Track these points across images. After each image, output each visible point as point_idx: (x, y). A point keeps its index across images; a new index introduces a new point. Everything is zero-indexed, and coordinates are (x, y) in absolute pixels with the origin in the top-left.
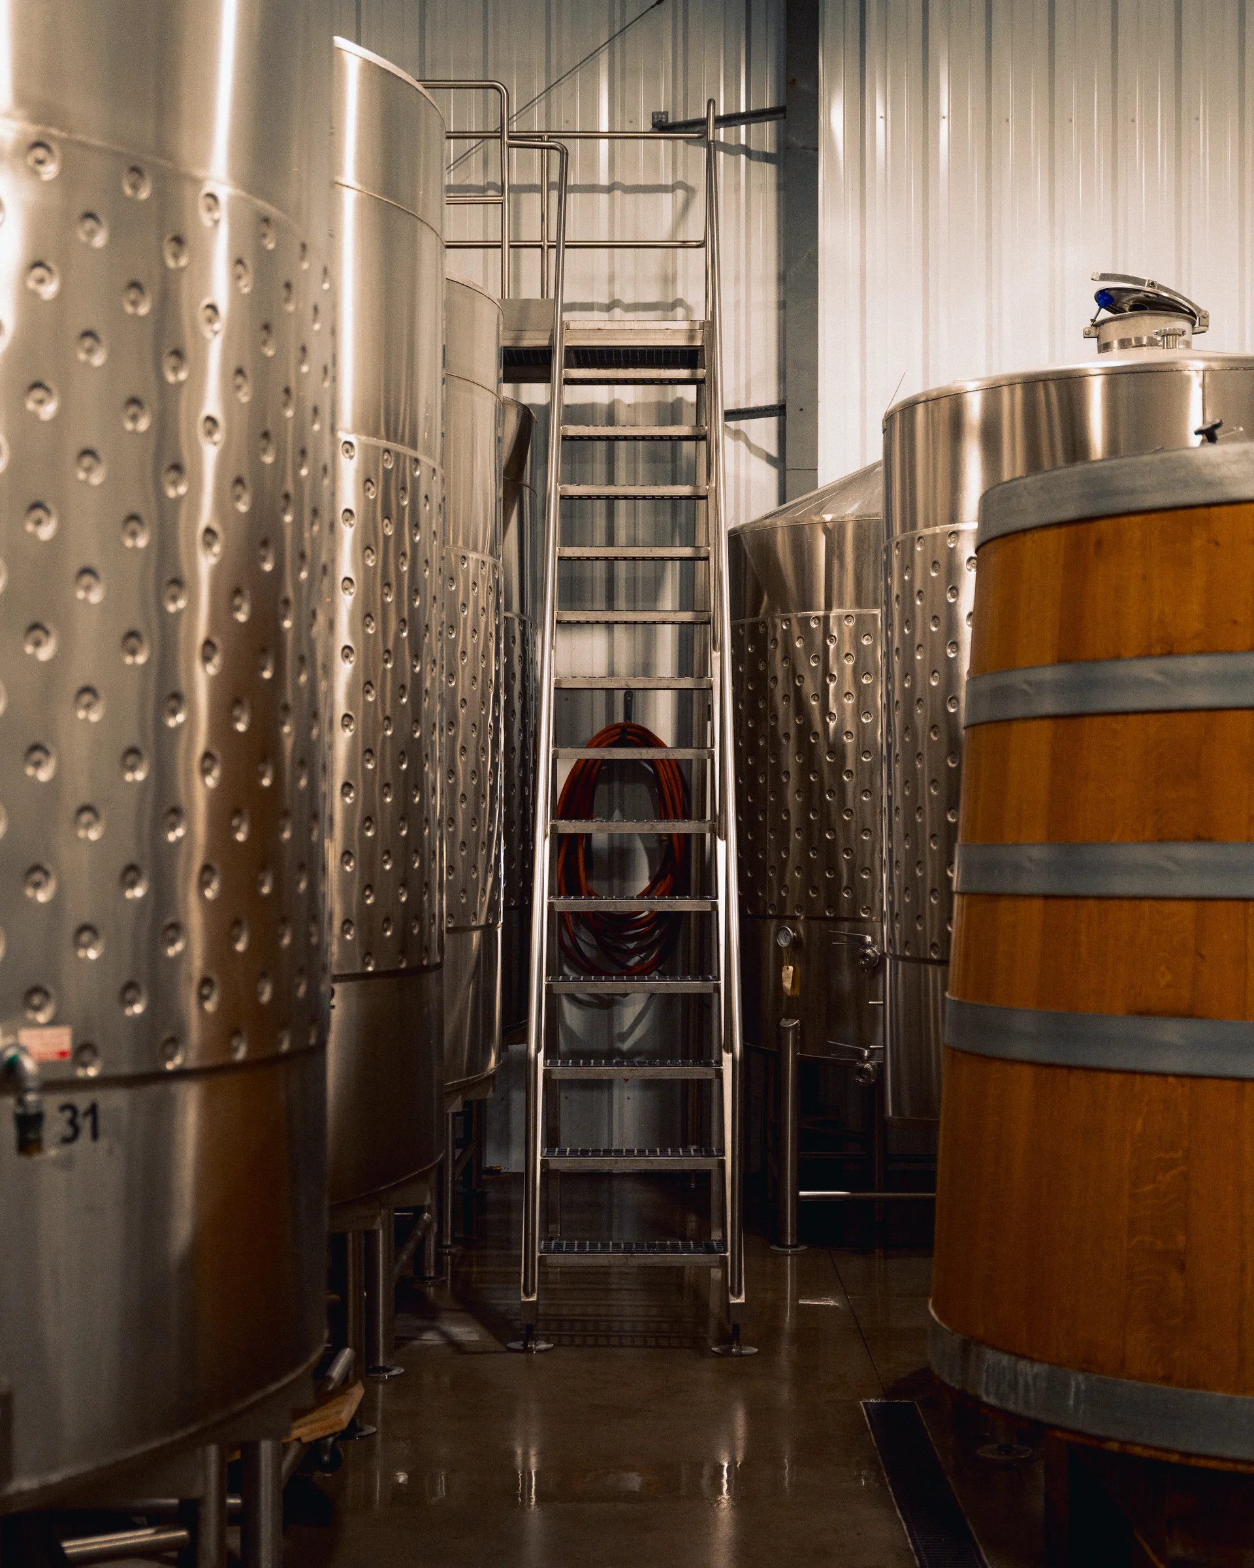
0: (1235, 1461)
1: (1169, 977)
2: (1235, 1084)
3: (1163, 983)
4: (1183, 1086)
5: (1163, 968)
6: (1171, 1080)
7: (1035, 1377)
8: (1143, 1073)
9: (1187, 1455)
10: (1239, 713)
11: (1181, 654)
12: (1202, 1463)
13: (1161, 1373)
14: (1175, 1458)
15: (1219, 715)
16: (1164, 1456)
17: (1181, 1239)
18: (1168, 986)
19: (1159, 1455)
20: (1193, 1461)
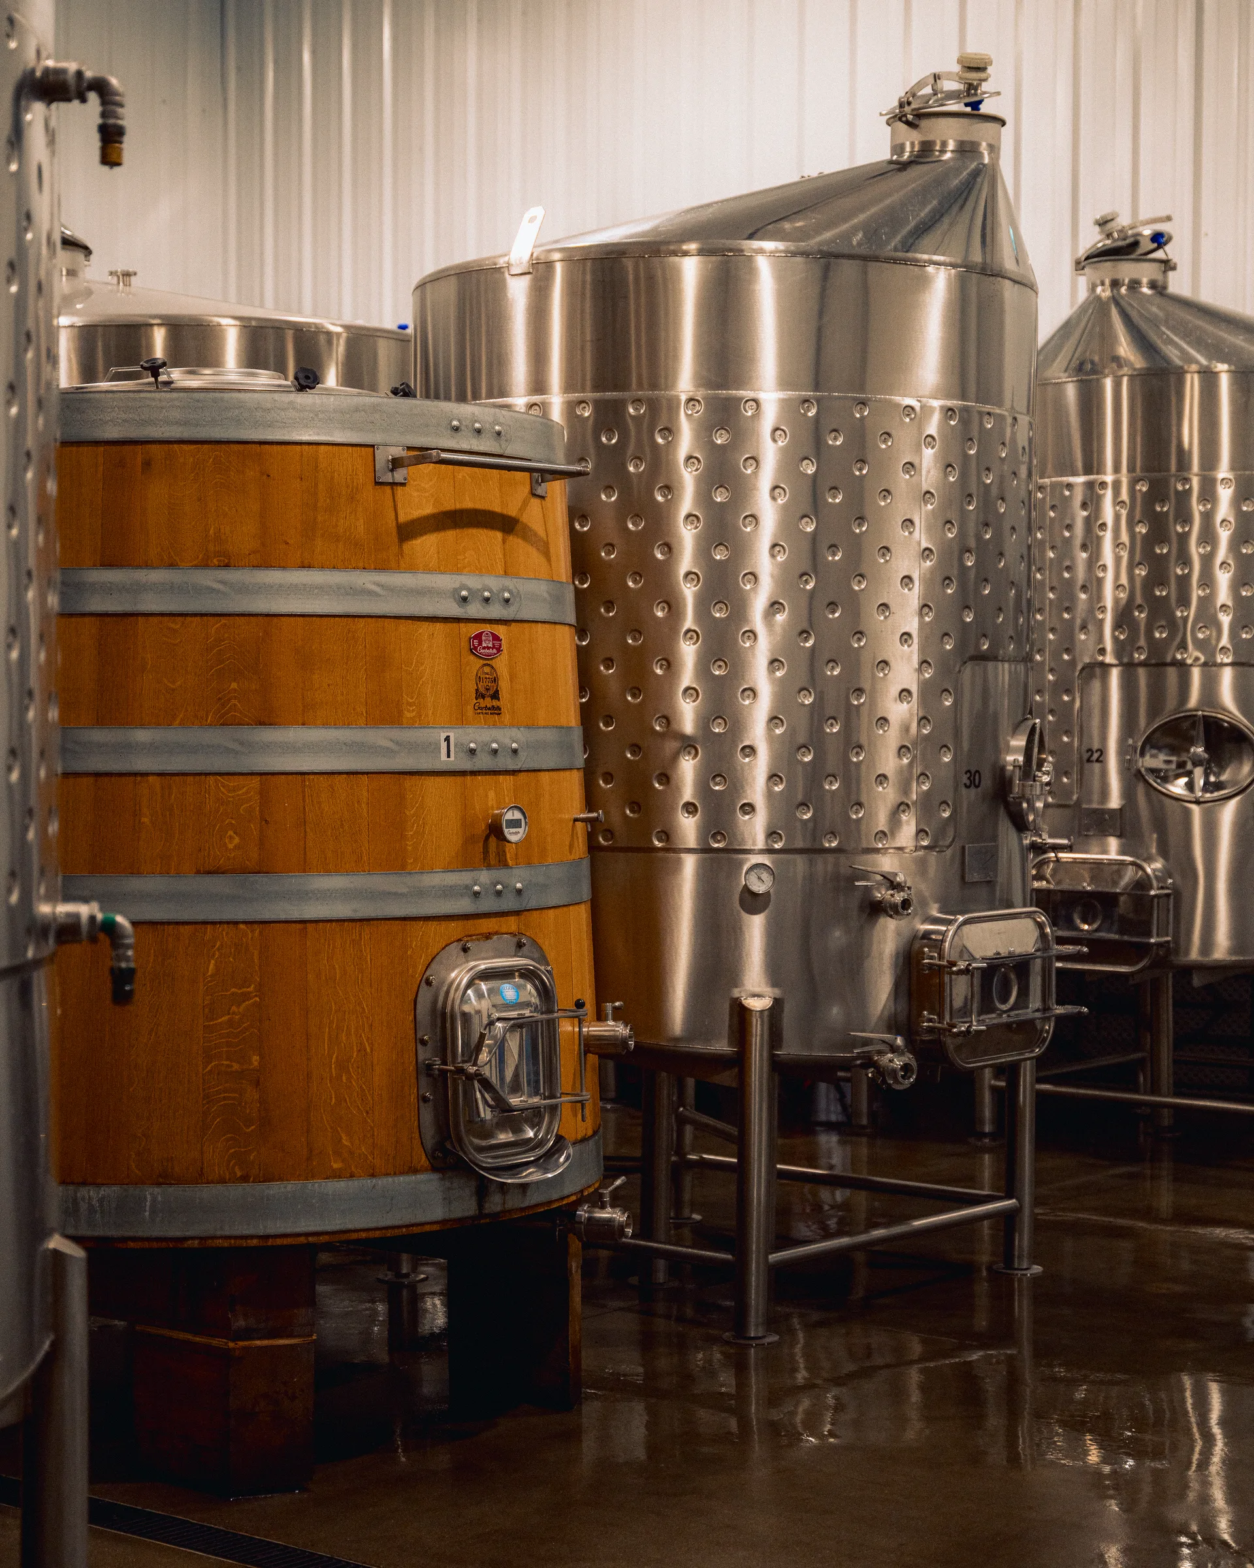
0: (307, 1235)
1: (237, 840)
2: (299, 926)
3: (231, 846)
4: (252, 931)
5: (231, 833)
6: (242, 926)
7: (101, 1201)
8: (214, 923)
9: (267, 1237)
10: (292, 619)
11: (237, 567)
12: (279, 1242)
13: (239, 1174)
14: (255, 1242)
15: (275, 620)
16: (244, 1243)
17: (255, 1059)
18: (237, 847)
19: (239, 1242)
20: (270, 1242)
